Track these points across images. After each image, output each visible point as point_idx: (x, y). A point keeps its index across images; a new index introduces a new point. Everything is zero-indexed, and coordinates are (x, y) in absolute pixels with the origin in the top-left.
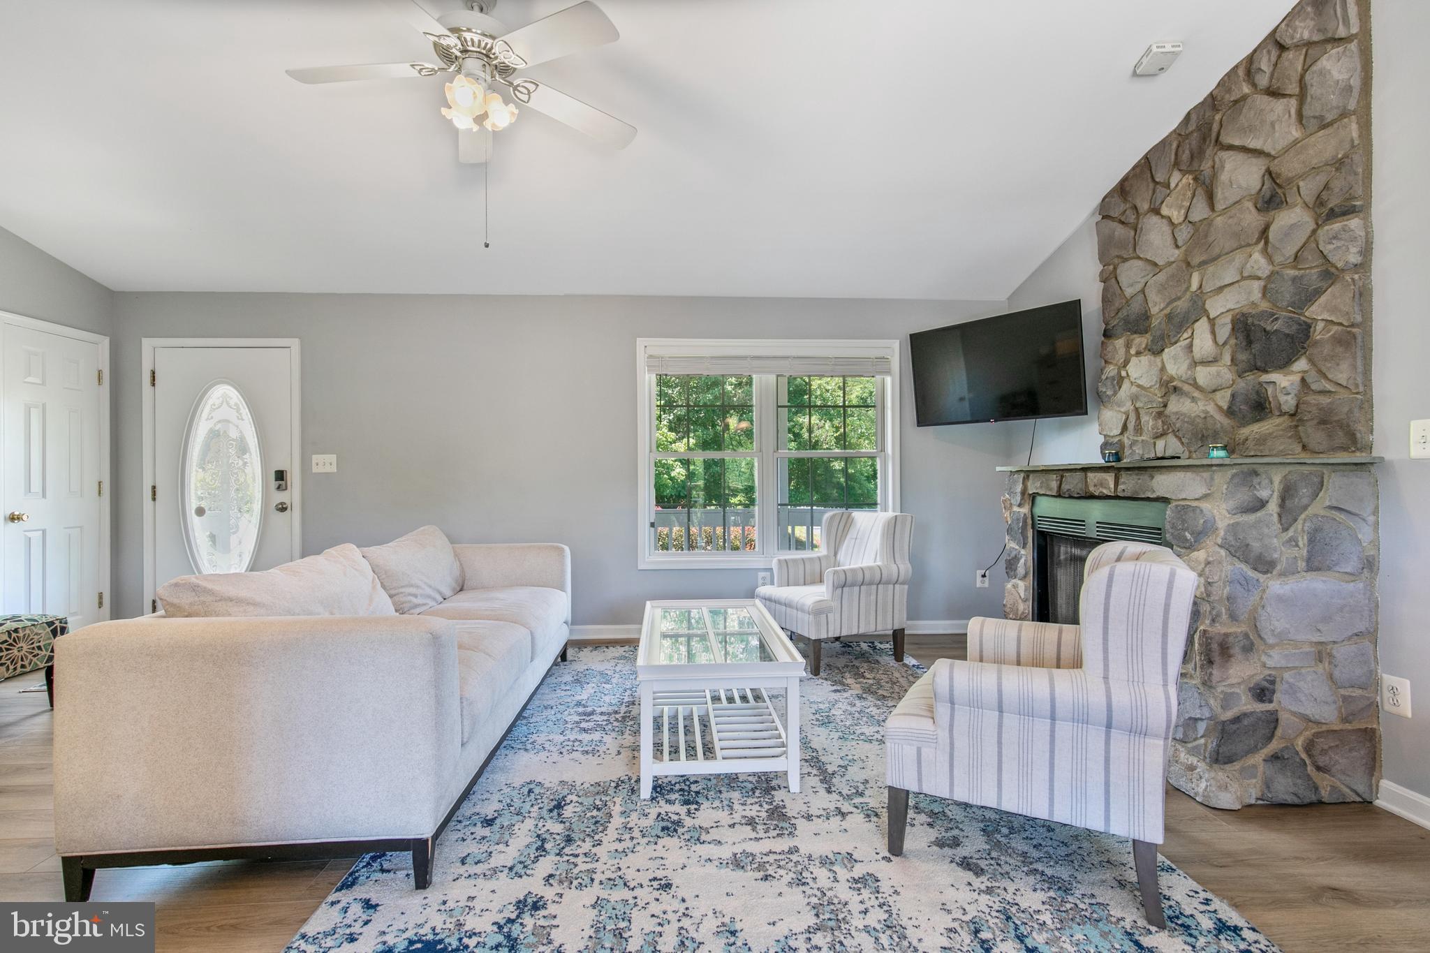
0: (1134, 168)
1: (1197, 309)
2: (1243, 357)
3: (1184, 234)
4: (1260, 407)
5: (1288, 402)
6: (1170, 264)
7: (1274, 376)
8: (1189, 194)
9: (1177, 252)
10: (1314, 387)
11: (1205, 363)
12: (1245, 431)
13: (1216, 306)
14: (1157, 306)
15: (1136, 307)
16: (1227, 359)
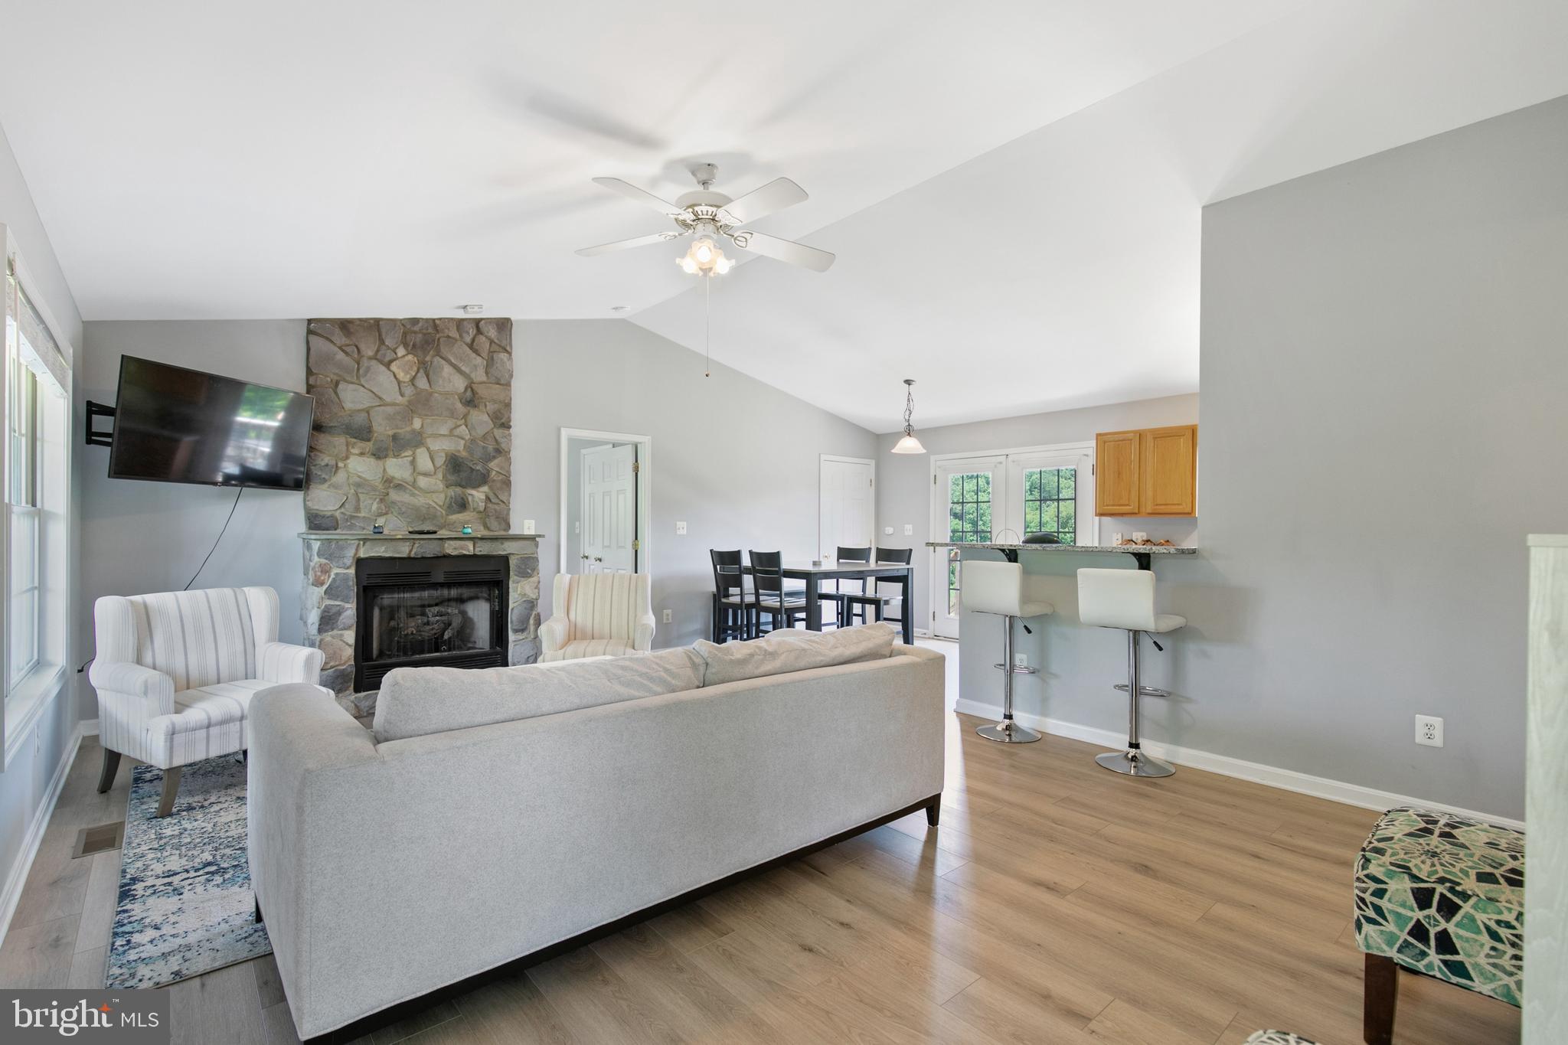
0: (360, 320)
1: (417, 440)
2: (452, 478)
3: (409, 391)
4: (462, 505)
5: (482, 506)
6: (398, 405)
7: (473, 492)
8: (415, 369)
9: (400, 397)
10: (492, 500)
11: (425, 474)
12: (454, 517)
13: (436, 445)
14: (382, 429)
15: (360, 419)
16: (440, 476)
